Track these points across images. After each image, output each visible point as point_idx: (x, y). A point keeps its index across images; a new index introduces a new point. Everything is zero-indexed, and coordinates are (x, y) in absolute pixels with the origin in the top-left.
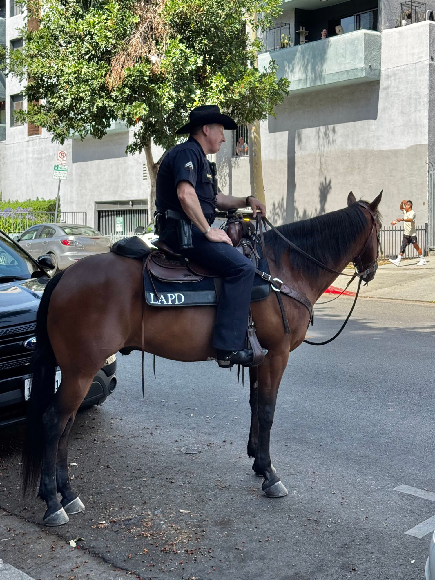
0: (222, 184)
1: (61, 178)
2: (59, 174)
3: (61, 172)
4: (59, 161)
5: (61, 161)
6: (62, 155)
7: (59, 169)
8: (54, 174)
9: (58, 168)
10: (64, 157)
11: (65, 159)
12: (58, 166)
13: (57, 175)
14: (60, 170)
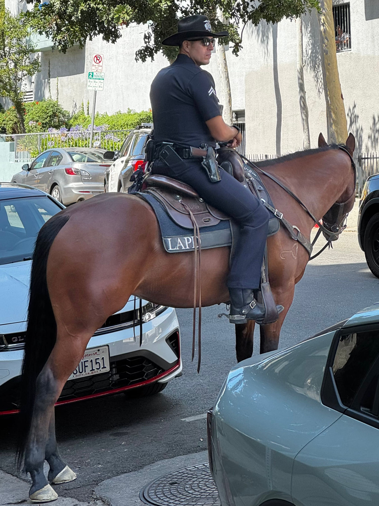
0: (319, 89)
1: (97, 89)
2: (94, 84)
3: (96, 81)
4: (94, 68)
5: (96, 67)
6: (97, 59)
7: (94, 77)
8: (89, 84)
9: (92, 76)
10: (100, 62)
11: (101, 64)
12: (93, 73)
13: (92, 85)
14: (96, 79)
